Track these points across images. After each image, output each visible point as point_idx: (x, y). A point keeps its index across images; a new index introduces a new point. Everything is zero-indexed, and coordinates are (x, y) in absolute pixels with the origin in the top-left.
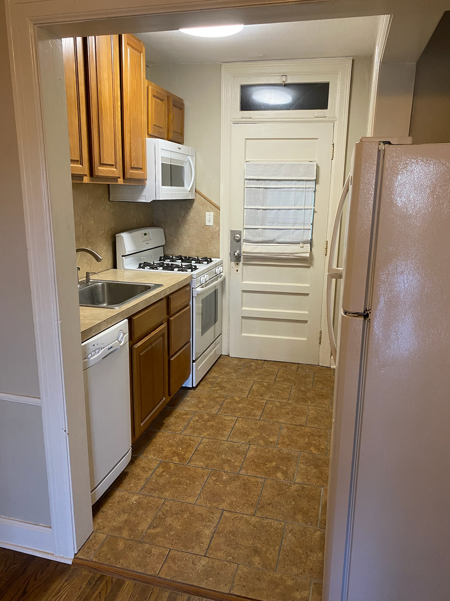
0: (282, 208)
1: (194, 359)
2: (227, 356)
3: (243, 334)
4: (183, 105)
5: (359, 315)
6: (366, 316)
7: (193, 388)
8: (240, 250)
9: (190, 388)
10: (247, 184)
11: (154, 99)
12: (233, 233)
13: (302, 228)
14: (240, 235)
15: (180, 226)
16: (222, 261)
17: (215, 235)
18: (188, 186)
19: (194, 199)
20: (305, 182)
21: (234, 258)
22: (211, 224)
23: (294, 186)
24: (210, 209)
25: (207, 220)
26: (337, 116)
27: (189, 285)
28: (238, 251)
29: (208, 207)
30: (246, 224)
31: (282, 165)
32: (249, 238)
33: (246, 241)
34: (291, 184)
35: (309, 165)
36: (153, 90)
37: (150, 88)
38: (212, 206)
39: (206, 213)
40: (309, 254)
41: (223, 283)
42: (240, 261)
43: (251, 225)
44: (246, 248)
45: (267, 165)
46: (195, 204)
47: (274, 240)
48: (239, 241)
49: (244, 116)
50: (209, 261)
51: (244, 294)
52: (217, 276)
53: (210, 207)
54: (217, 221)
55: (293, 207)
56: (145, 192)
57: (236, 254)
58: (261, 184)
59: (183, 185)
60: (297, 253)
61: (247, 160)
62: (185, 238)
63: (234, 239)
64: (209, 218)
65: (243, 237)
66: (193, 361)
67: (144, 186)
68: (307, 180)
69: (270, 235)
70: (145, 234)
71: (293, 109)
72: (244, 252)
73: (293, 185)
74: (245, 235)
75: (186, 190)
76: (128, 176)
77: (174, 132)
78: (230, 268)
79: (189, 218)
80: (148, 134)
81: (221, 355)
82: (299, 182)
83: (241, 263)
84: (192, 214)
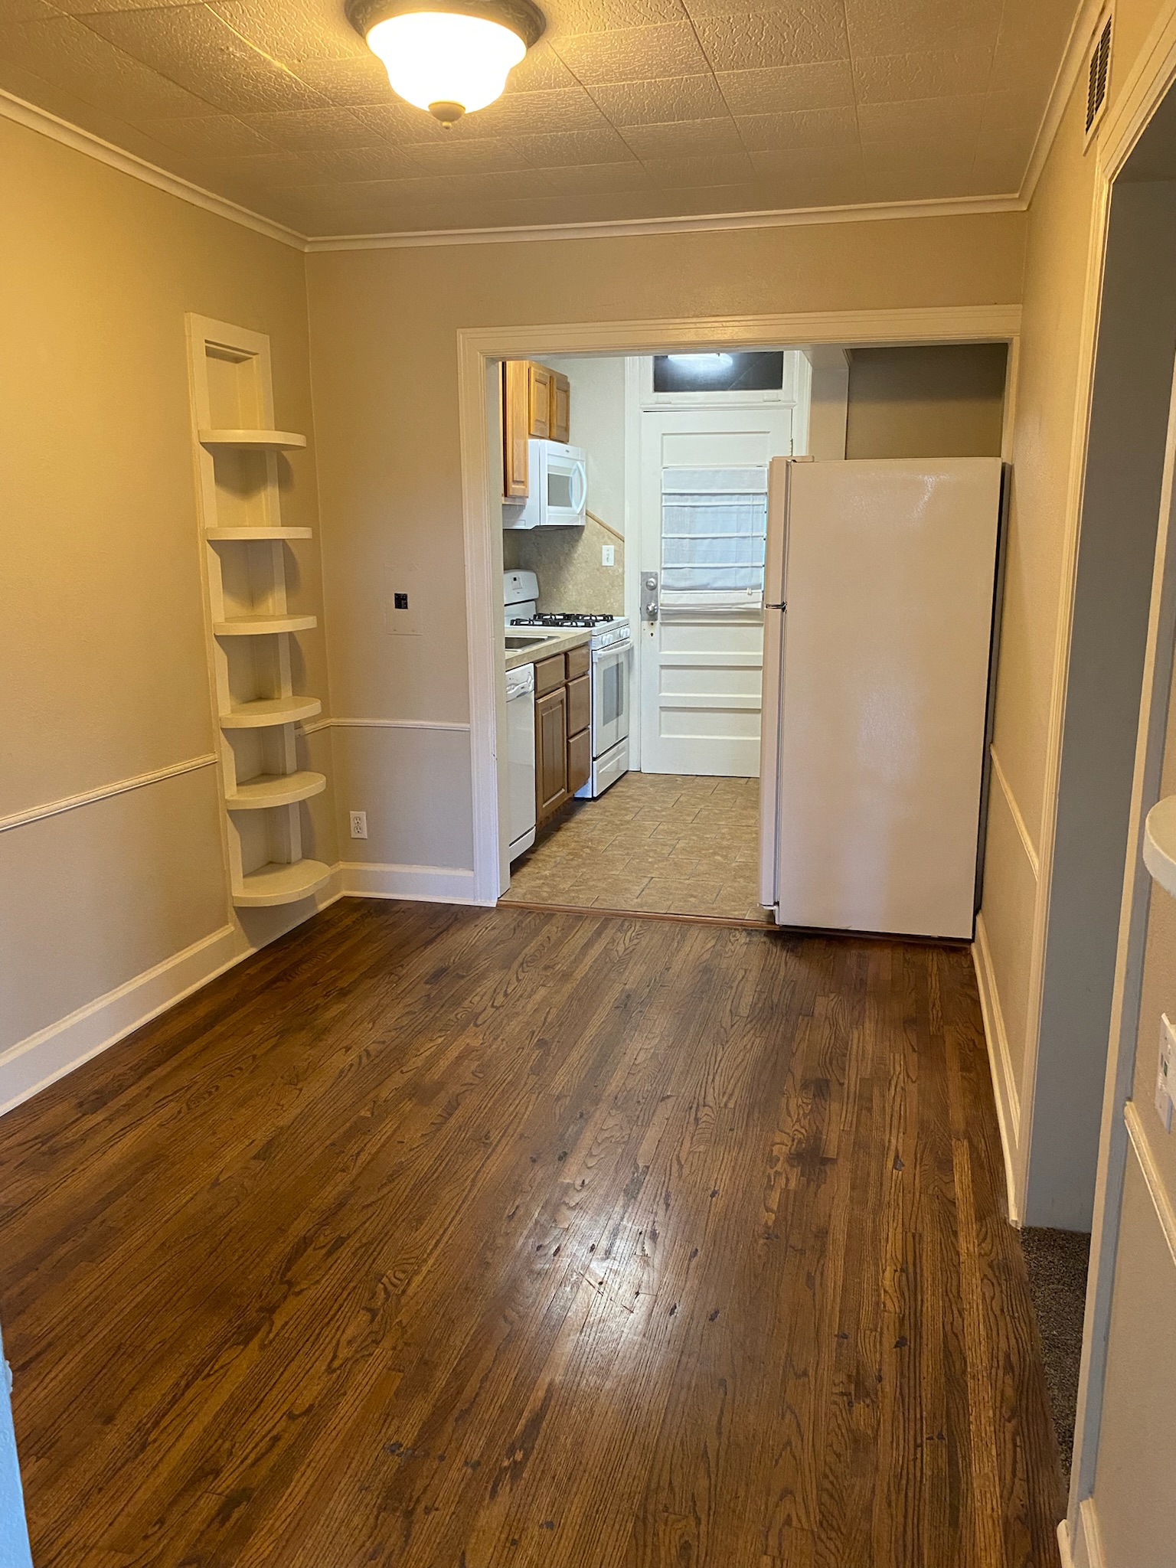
0: (718, 535)
1: (595, 756)
2: (639, 774)
3: (662, 736)
4: (568, 384)
5: (777, 606)
6: (782, 607)
7: (594, 799)
8: (656, 602)
9: (589, 800)
10: (666, 501)
11: (537, 384)
12: (645, 576)
13: (749, 564)
14: (656, 579)
15: (561, 568)
16: (628, 620)
17: (617, 580)
18: (577, 507)
19: (583, 526)
20: (751, 496)
21: (646, 616)
22: (611, 563)
23: (736, 503)
24: (609, 541)
25: (604, 557)
26: (796, 399)
27: (586, 645)
28: (653, 605)
29: (606, 538)
30: (666, 562)
31: (717, 472)
32: (671, 582)
33: (664, 587)
34: (731, 500)
35: (757, 471)
36: (535, 372)
37: (532, 369)
38: (613, 537)
39: (601, 549)
40: (760, 604)
41: (629, 653)
42: (656, 620)
43: (673, 563)
44: (666, 598)
45: (695, 472)
46: (586, 534)
47: (708, 584)
48: (654, 588)
49: (660, 400)
50: (608, 618)
51: (664, 671)
52: (622, 640)
53: (609, 538)
54: (619, 559)
55: (736, 535)
56: (525, 515)
57: (650, 608)
58: (687, 500)
59: (569, 505)
60: (744, 603)
61: (665, 465)
62: (570, 587)
63: (647, 586)
64: (608, 554)
65: (662, 581)
66: (594, 759)
67: (523, 507)
68: (754, 494)
69: (700, 578)
70: (515, 579)
71: (732, 389)
72: (662, 605)
73: (734, 501)
74: (664, 578)
75: (574, 513)
76: (510, 492)
77: (557, 426)
78: (641, 630)
79: (576, 556)
80: (529, 434)
81: (627, 771)
82: (742, 497)
83: (658, 623)
84: (581, 549)
